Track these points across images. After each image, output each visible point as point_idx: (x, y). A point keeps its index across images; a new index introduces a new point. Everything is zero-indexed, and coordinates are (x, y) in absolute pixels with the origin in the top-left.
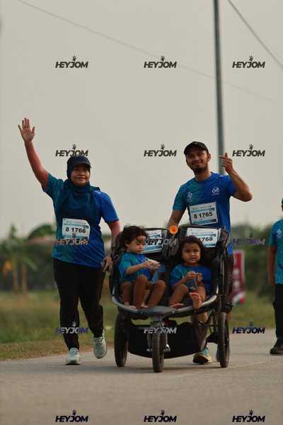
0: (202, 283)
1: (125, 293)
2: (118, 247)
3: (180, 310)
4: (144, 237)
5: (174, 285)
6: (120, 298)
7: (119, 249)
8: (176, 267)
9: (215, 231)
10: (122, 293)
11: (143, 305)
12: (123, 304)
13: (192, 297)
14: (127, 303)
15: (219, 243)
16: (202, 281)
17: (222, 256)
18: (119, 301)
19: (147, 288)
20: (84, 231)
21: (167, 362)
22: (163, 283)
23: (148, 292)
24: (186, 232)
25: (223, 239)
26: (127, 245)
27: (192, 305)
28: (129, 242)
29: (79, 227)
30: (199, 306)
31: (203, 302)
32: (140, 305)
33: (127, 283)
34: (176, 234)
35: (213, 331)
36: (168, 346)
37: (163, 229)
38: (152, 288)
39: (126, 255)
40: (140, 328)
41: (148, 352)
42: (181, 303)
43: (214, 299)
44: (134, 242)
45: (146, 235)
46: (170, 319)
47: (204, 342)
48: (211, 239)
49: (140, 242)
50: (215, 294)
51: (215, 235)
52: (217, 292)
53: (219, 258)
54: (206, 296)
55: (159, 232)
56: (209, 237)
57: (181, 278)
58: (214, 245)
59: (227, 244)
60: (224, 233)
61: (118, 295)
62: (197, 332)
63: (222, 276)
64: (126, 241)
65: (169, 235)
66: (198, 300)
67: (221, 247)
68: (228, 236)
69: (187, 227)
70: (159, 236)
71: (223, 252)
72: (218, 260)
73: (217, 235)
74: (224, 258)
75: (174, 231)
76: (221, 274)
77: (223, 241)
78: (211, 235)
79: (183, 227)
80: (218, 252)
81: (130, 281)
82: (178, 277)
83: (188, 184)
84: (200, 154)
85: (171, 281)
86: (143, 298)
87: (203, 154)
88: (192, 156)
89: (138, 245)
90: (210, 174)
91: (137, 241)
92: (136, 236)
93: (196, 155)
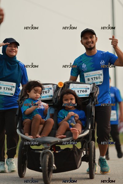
0: (79, 121)
2: (23, 95)
3: (63, 140)
5: (60, 123)
6: (22, 130)
7: (23, 97)
9: (89, 86)
10: (24, 127)
11: (38, 135)
12: (24, 134)
13: (72, 131)
14: (27, 134)
15: (91, 94)
16: (79, 119)
17: (93, 102)
18: (21, 133)
19: (41, 123)
21: (55, 175)
22: (52, 121)
23: (42, 126)
24: (69, 87)
25: (94, 91)
26: (28, 94)
27: (73, 136)
28: (29, 92)
30: (77, 138)
31: (80, 134)
32: (36, 136)
33: (27, 120)
34: (63, 88)
35: (85, 154)
36: (54, 165)
37: (53, 85)
38: (45, 124)
39: (27, 100)
40: (36, 151)
42: (64, 135)
43: (87, 132)
44: (32, 91)
46: (56, 146)
47: (80, 162)
48: (86, 91)
50: (88, 129)
52: (90, 128)
53: (91, 104)
54: (82, 130)
55: (51, 86)
56: (85, 90)
57: (65, 118)
58: (88, 95)
59: (97, 95)
60: (95, 87)
61: (21, 128)
62: (75, 155)
63: (93, 116)
64: (28, 91)
65: (58, 88)
66: (76, 133)
67: (93, 97)
68: (98, 89)
69: (70, 83)
70: (51, 89)
71: (94, 100)
72: (91, 105)
73: (90, 89)
74: (94, 104)
75: (61, 85)
76: (92, 115)
77: (94, 93)
78: (86, 89)
79: (67, 83)
80: (91, 100)
81: (30, 118)
82: (62, 117)
83: (80, 57)
84: (91, 37)
85: (57, 120)
86: (38, 131)
87: (93, 37)
88: (86, 38)
89: (35, 93)
90: (96, 51)
91: (34, 91)
92: (34, 87)
93: (89, 38)
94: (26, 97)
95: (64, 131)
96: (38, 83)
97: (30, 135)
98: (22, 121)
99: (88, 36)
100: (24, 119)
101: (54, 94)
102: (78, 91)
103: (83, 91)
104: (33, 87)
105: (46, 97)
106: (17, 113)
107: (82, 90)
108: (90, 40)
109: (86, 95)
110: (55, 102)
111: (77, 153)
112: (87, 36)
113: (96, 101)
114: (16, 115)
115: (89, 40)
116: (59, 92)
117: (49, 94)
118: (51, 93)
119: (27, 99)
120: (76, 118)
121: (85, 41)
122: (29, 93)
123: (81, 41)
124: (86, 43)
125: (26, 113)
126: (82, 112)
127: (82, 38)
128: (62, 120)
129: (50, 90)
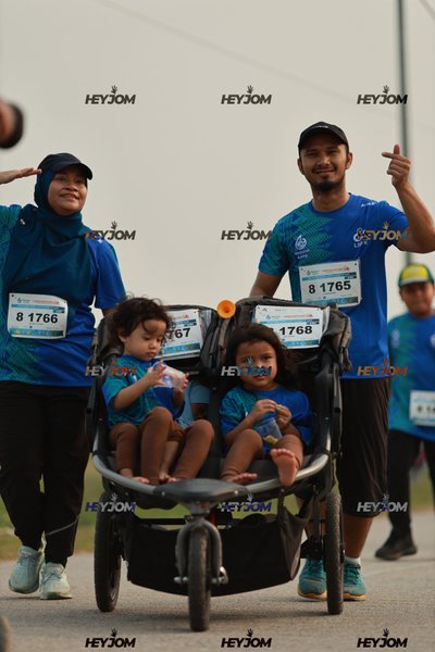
0: (291, 426)
1: (122, 448)
4: (162, 325)
5: (231, 433)
6: (110, 458)
7: (107, 349)
8: (230, 394)
9: (317, 313)
12: (118, 472)
13: (276, 460)
14: (126, 471)
15: (327, 339)
17: (336, 367)
18: (109, 467)
19: (171, 437)
20: (54, 319)
22: (207, 427)
23: (173, 445)
24: (252, 315)
25: (336, 330)
26: (123, 339)
28: (128, 333)
29: (44, 312)
33: (126, 427)
34: (232, 319)
36: (222, 570)
37: (201, 309)
38: (184, 439)
39: (120, 362)
40: (154, 527)
41: (177, 584)
43: (321, 462)
44: (138, 333)
45: (168, 321)
47: (297, 559)
48: (308, 330)
49: (151, 334)
50: (324, 451)
51: (317, 321)
52: (329, 448)
53: (331, 372)
55: (193, 314)
56: (304, 325)
57: (244, 417)
58: (315, 342)
59: (345, 341)
60: (337, 318)
61: (106, 454)
62: (284, 537)
63: (337, 410)
64: (120, 330)
65: (216, 318)
67: (333, 348)
68: (346, 324)
69: (256, 304)
70: (194, 322)
71: (338, 358)
72: (329, 375)
73: (321, 322)
74: (340, 373)
75: (227, 312)
76: (335, 406)
77: (336, 335)
78: (308, 322)
79: (247, 304)
80: (326, 358)
81: (131, 421)
82: (235, 415)
83: (294, 215)
84: (332, 152)
85: (221, 424)
86: (163, 461)
87: (339, 152)
88: (315, 154)
89: (147, 339)
90: (347, 198)
91: (143, 332)
92: (143, 320)
93: (324, 153)
94: (116, 351)
95: (247, 461)
96: (155, 305)
97: (136, 473)
98: (109, 430)
99: (321, 147)
100: (112, 424)
101: (205, 338)
102: (283, 329)
103: (299, 330)
104: (140, 318)
105: (179, 349)
106: (91, 404)
107: (296, 325)
108: (326, 160)
109: (308, 343)
110: (210, 365)
111: (289, 528)
112: (318, 147)
113: (345, 360)
114: (89, 411)
115: (322, 159)
116: (223, 332)
117: (188, 339)
118: (196, 335)
119: (118, 356)
120: (281, 419)
121: (310, 163)
122: (125, 336)
123: (300, 161)
124: (313, 171)
125: (119, 403)
126: (298, 396)
127: (303, 152)
128: (236, 425)
129: (193, 328)
